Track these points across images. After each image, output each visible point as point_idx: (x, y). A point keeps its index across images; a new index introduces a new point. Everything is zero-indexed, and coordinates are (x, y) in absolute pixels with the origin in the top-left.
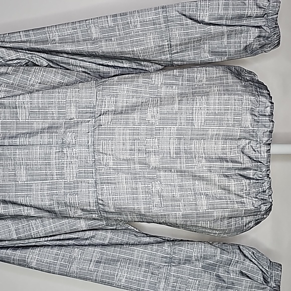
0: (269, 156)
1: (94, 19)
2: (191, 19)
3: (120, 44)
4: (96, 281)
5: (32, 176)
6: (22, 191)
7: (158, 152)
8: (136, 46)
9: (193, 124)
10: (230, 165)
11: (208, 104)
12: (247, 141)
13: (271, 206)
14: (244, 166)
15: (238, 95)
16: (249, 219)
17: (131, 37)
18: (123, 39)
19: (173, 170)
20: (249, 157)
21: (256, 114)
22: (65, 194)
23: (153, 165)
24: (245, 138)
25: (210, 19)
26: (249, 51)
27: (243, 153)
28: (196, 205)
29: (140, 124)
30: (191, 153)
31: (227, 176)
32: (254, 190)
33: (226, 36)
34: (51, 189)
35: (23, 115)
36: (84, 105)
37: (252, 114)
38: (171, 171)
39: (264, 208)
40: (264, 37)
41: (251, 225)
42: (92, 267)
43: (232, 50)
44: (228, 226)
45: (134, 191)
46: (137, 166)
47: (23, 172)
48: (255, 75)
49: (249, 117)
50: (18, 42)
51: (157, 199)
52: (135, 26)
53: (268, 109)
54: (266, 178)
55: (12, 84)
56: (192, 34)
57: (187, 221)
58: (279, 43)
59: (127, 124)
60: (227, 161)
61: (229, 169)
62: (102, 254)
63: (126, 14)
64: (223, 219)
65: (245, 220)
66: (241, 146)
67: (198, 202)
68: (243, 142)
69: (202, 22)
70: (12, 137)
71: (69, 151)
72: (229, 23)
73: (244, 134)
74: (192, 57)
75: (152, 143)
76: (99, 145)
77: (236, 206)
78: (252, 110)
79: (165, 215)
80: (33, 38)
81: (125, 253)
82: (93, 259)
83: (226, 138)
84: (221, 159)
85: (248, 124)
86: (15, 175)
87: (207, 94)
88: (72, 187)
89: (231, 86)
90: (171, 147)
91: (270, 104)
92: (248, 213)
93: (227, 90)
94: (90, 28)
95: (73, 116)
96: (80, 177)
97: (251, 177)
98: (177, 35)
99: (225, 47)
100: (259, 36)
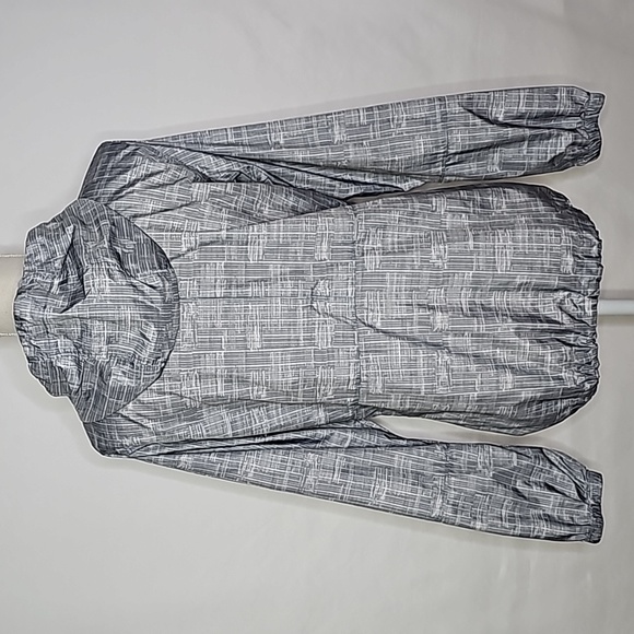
0: (595, 314)
1: (339, 113)
2: (481, 117)
3: (376, 150)
4: (342, 500)
5: (270, 341)
6: (256, 362)
7: (446, 308)
8: (398, 154)
9: (495, 269)
10: (546, 326)
11: (513, 240)
12: (566, 293)
13: (596, 385)
14: (563, 328)
15: (555, 228)
16: (565, 403)
17: (391, 141)
18: (380, 143)
19: (466, 333)
20: (570, 315)
21: (580, 255)
22: (316, 367)
23: (439, 326)
24: (565, 289)
25: (505, 118)
26: (558, 164)
27: (561, 310)
28: (498, 382)
29: (421, 268)
30: (490, 310)
31: (540, 341)
32: (576, 361)
33: (526, 143)
34: (298, 359)
35: (255, 253)
36: (340, 241)
37: (574, 255)
38: (463, 335)
39: (588, 386)
40: (580, 144)
41: (567, 412)
42: (337, 478)
43: (534, 161)
44: (537, 414)
45: (412, 363)
46: (416, 328)
47: (257, 335)
48: (566, 199)
49: (570, 259)
50: (223, 145)
51: (444, 375)
52: (399, 125)
53: (595, 248)
54: (592, 345)
55: (235, 209)
56: (480, 139)
57: (482, 406)
58: (598, 153)
59: (403, 267)
60: (541, 321)
61: (543, 331)
62: (349, 460)
63: (386, 107)
64: (531, 402)
65: (559, 405)
66: (558, 301)
67: (501, 379)
68: (561, 294)
69: (495, 122)
70: (241, 286)
71: (321, 305)
72: (531, 123)
73: (563, 284)
74: (474, 170)
75: (436, 296)
76: (363, 297)
77: (552, 383)
78: (574, 249)
79: (453, 397)
80: (245, 139)
81: (381, 459)
82: (337, 468)
83: (538, 289)
84: (533, 318)
85: (570, 268)
86: (245, 340)
87: (512, 226)
88: (325, 356)
89: (544, 215)
90: (463, 300)
91: (597, 242)
92: (567, 393)
93: (539, 221)
94: (333, 126)
95: (324, 256)
96: (337, 343)
97: (572, 342)
98: (459, 139)
99: (524, 158)
100: (573, 144)
